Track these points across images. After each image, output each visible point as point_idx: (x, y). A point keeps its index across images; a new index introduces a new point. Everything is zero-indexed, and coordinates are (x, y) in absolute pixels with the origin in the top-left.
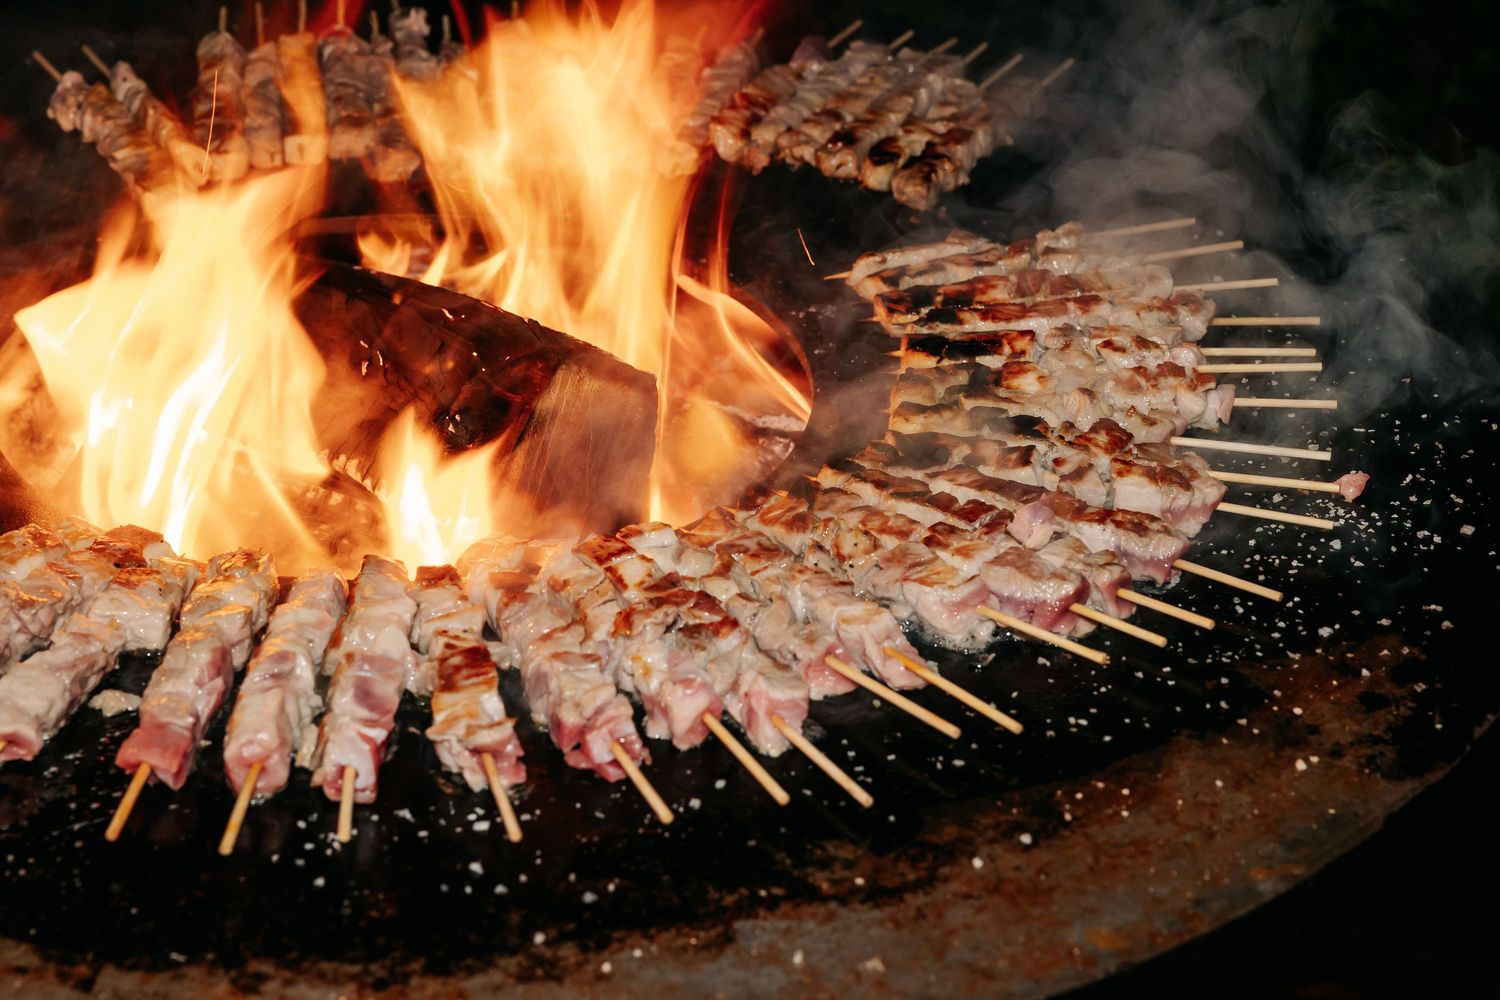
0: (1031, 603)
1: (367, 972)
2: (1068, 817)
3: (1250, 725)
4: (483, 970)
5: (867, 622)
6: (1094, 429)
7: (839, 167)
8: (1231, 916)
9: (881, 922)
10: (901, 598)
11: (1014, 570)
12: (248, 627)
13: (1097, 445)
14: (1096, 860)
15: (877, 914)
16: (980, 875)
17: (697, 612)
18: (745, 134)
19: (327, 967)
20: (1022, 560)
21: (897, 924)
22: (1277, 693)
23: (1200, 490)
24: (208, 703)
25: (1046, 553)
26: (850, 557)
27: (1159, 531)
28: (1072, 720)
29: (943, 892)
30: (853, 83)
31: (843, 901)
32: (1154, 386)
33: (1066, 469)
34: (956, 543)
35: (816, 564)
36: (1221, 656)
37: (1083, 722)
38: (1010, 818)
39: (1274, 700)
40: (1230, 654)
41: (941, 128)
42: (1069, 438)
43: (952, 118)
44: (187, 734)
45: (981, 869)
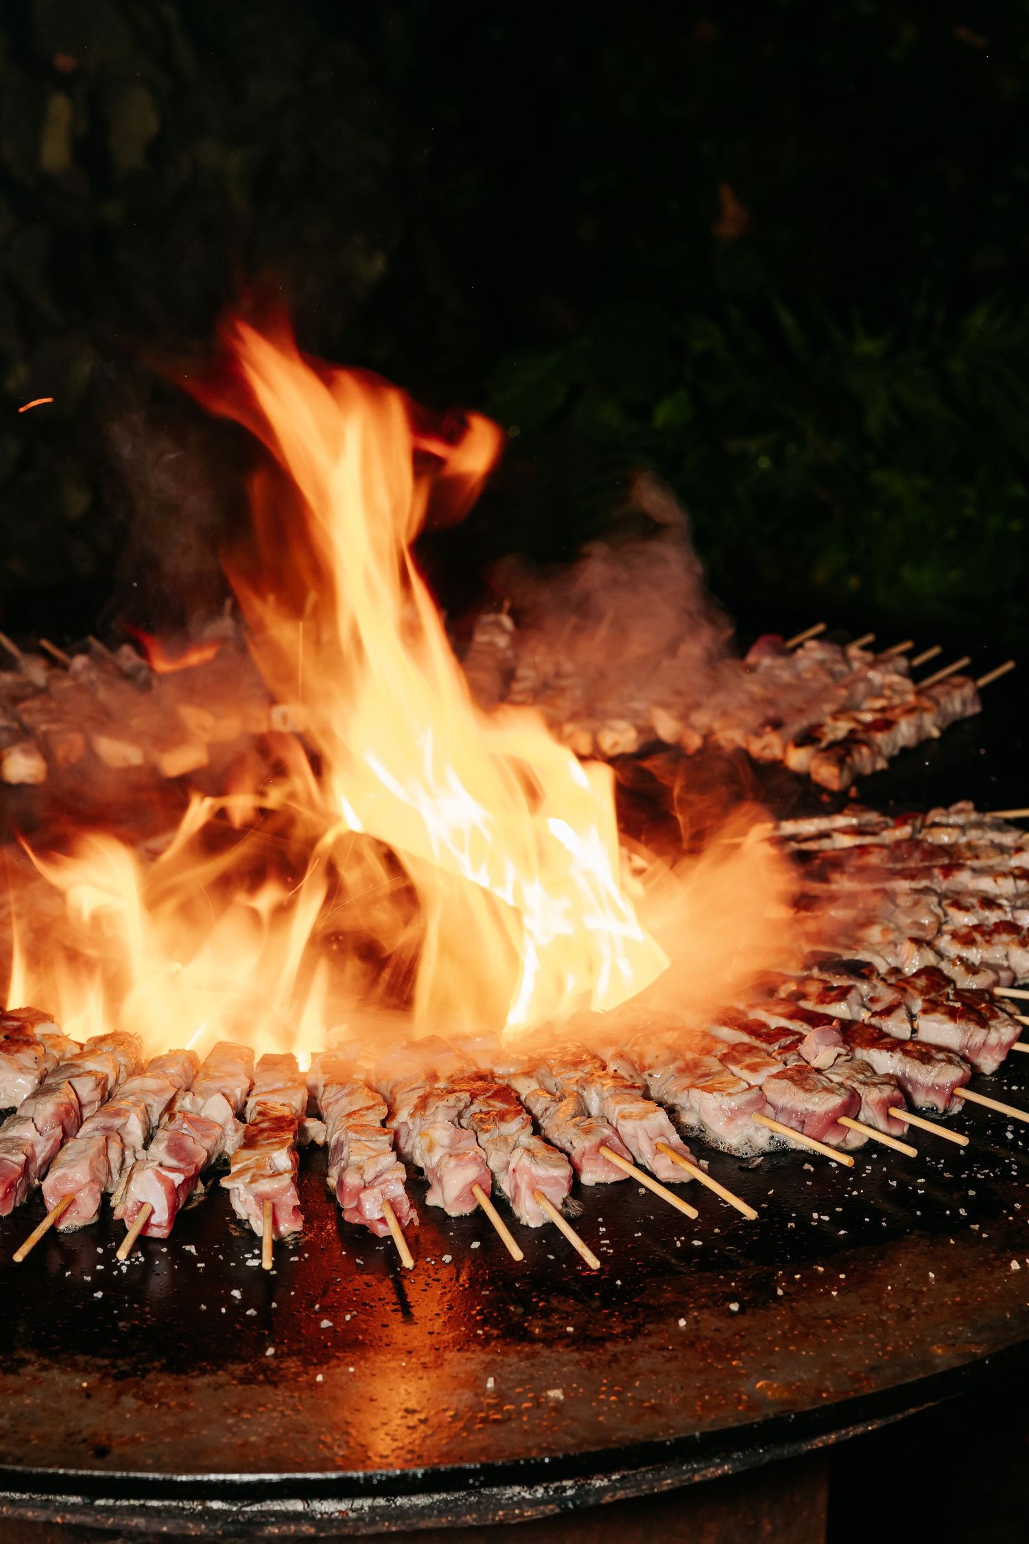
0: (802, 1114)
1: (114, 1366)
2: (780, 1292)
3: (981, 1231)
4: (213, 1372)
5: (641, 1118)
6: (917, 975)
7: (764, 748)
8: (900, 1382)
9: (577, 1363)
10: (688, 1105)
11: (790, 1083)
12: (99, 1090)
13: (914, 988)
14: (792, 1328)
15: (576, 1356)
16: (681, 1333)
17: (492, 1102)
18: (684, 717)
19: (80, 1358)
20: (803, 1076)
21: (590, 1366)
22: (1017, 1205)
23: (997, 1030)
24: (45, 1147)
25: (831, 1073)
26: (650, 1067)
27: (942, 1060)
28: (815, 1216)
29: (642, 1343)
30: (798, 676)
31: (549, 1343)
32: (988, 942)
33: (877, 1007)
34: (749, 1060)
35: (615, 1071)
36: (977, 1172)
37: (826, 1218)
38: (727, 1290)
39: (1012, 1211)
40: (986, 1171)
41: (868, 717)
42: (892, 980)
43: (883, 710)
44: (19, 1169)
45: (684, 1329)
